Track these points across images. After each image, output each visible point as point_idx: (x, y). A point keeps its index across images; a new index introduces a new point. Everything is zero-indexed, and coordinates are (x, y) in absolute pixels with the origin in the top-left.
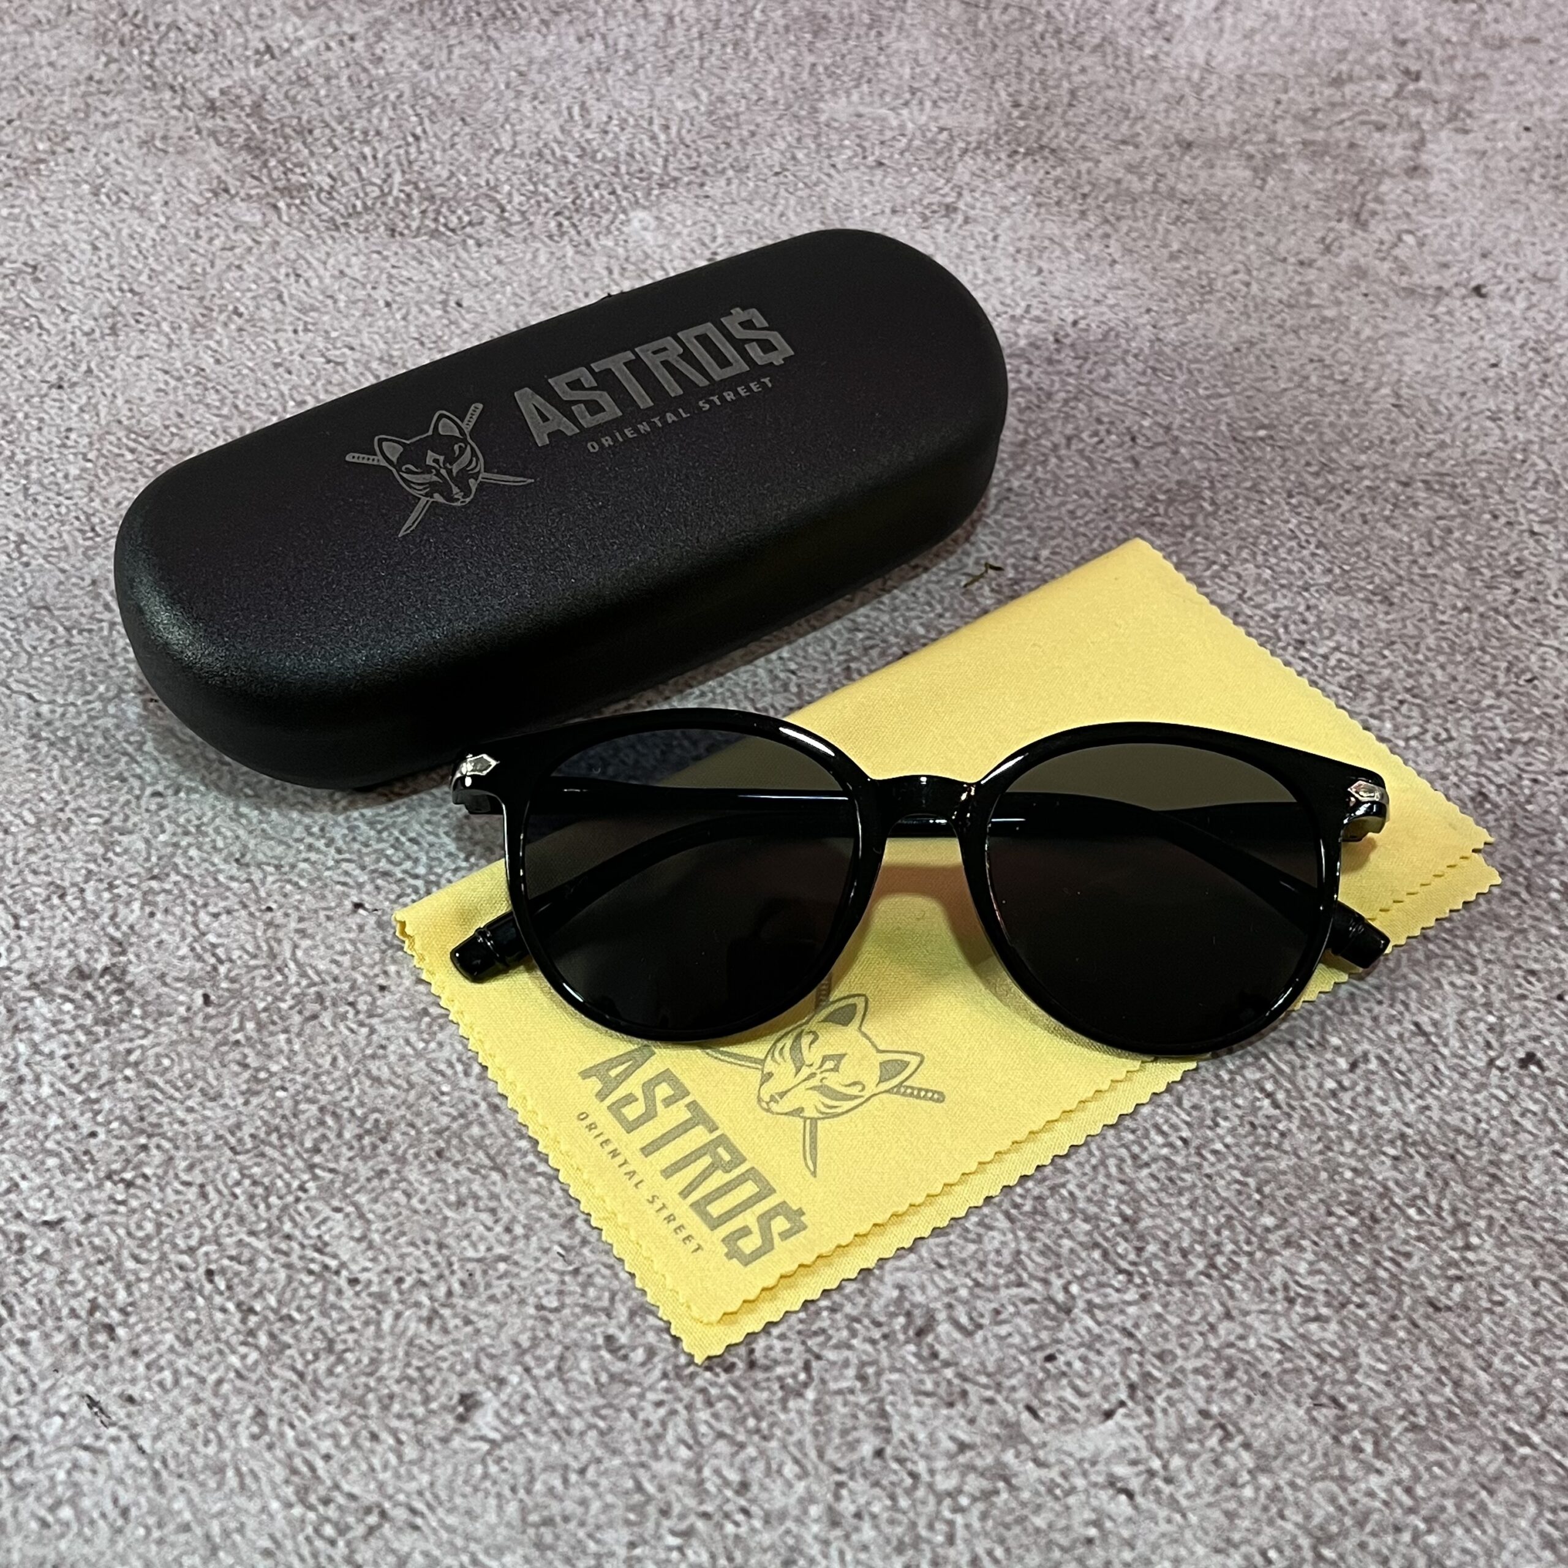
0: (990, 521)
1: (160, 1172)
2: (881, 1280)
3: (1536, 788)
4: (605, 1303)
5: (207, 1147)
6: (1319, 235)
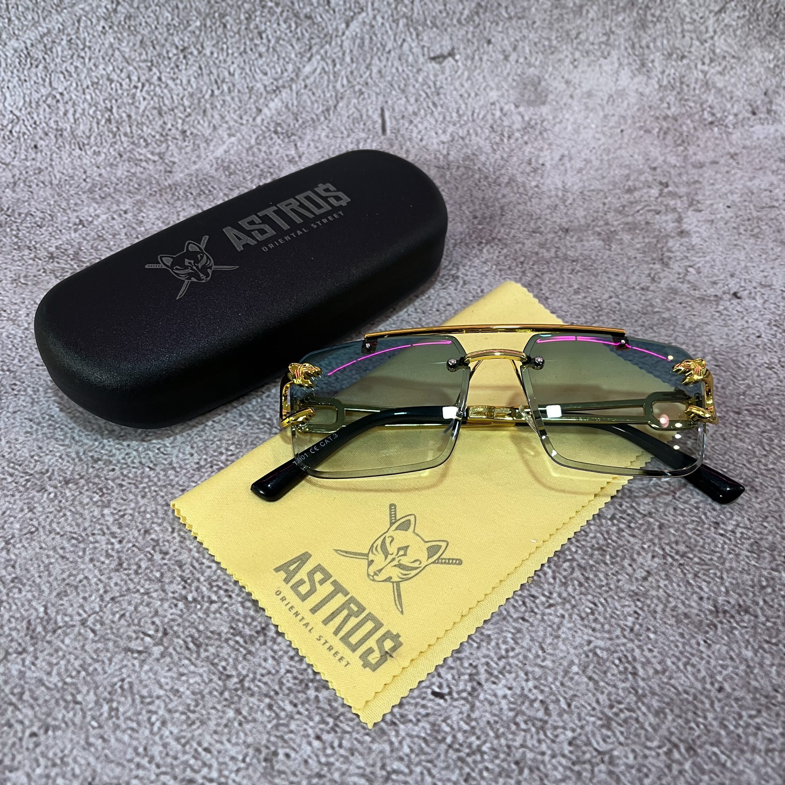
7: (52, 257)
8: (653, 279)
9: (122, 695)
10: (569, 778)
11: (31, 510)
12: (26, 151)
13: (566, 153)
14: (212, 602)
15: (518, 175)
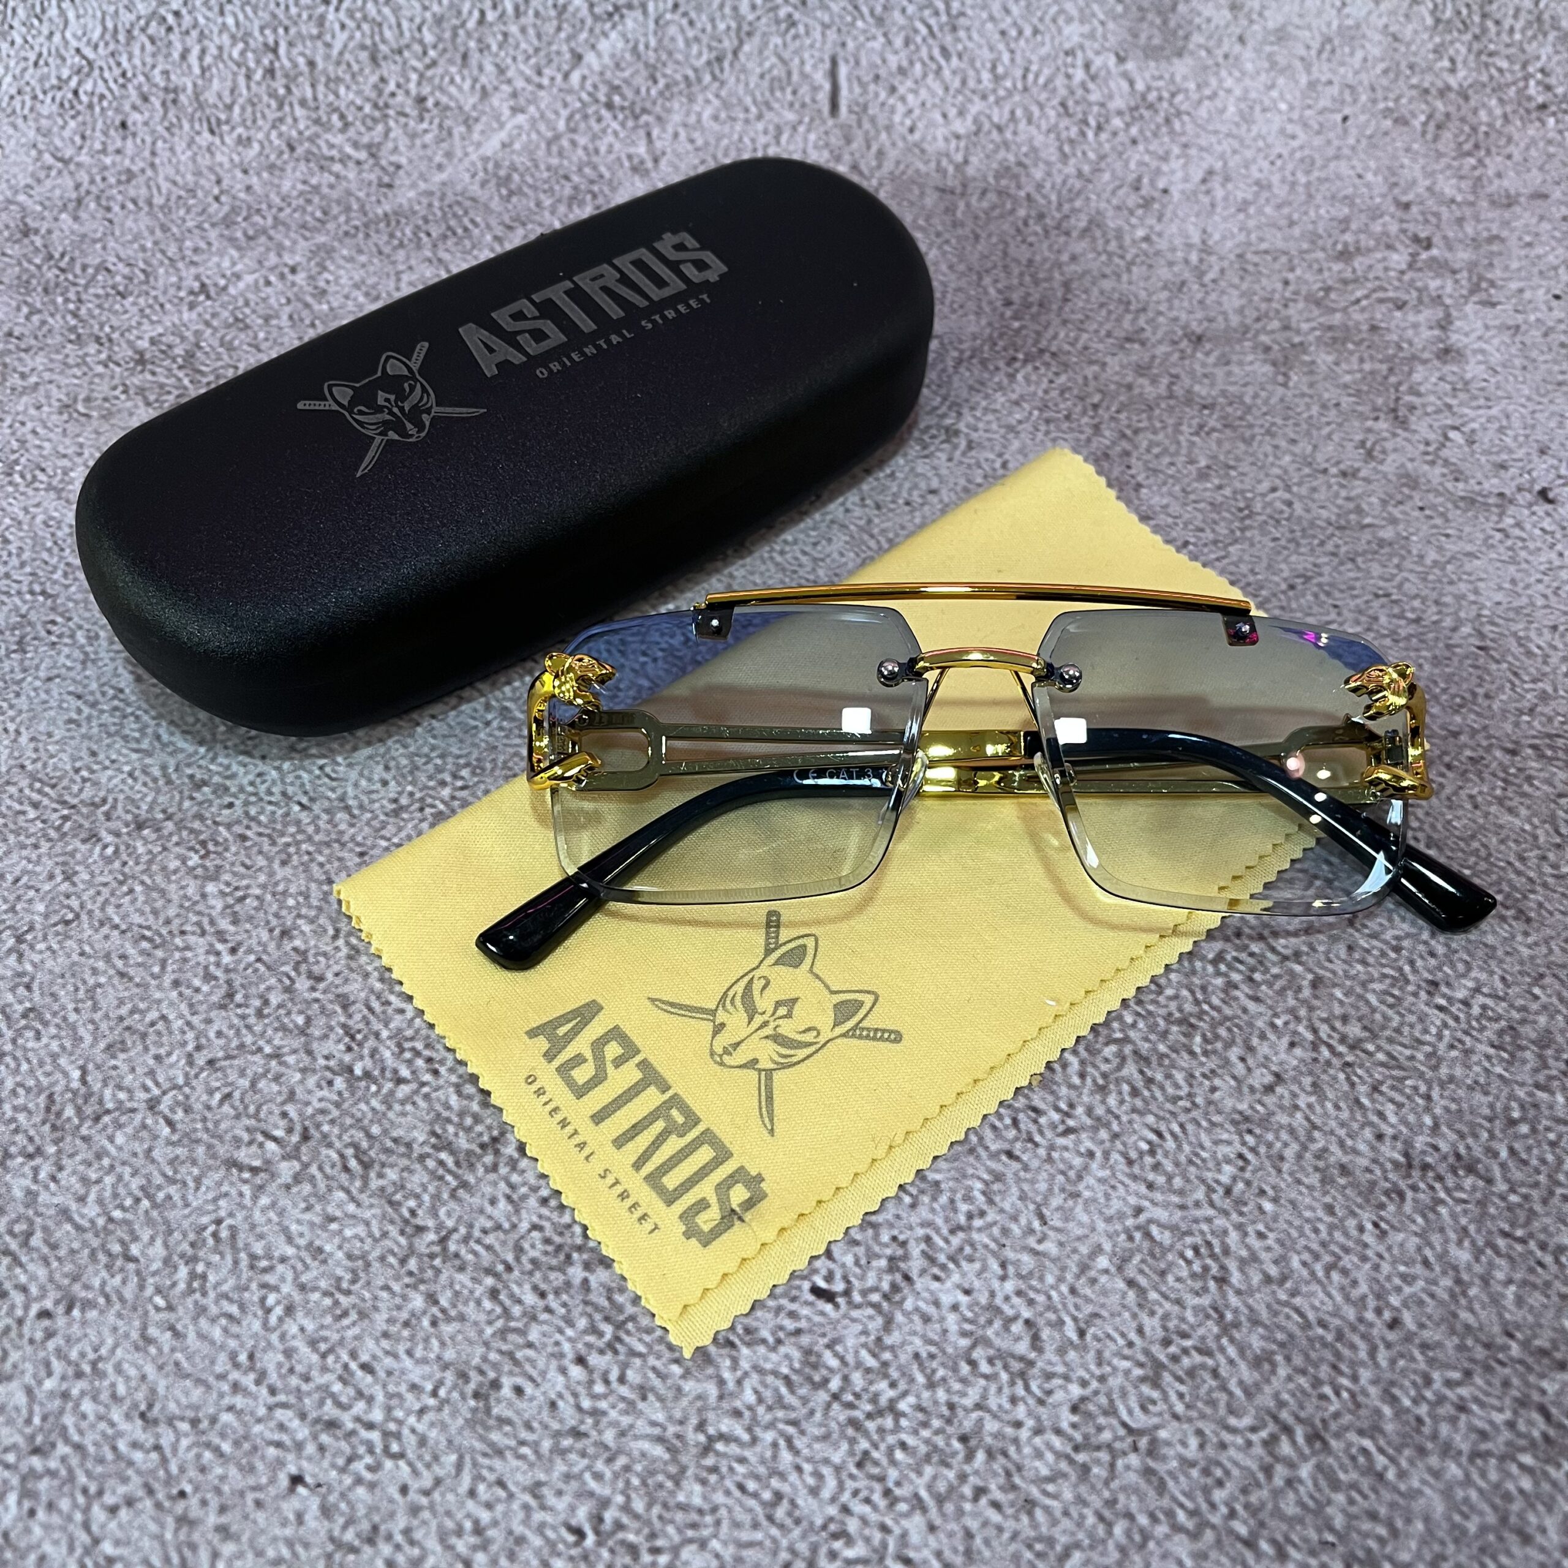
7: (141, 360)
8: (1370, 454)
9: (216, 1250)
10: (1064, 1476)
11: (68, 877)
12: (105, 133)
13: (1219, 165)
14: (400, 1081)
15: (1110, 213)
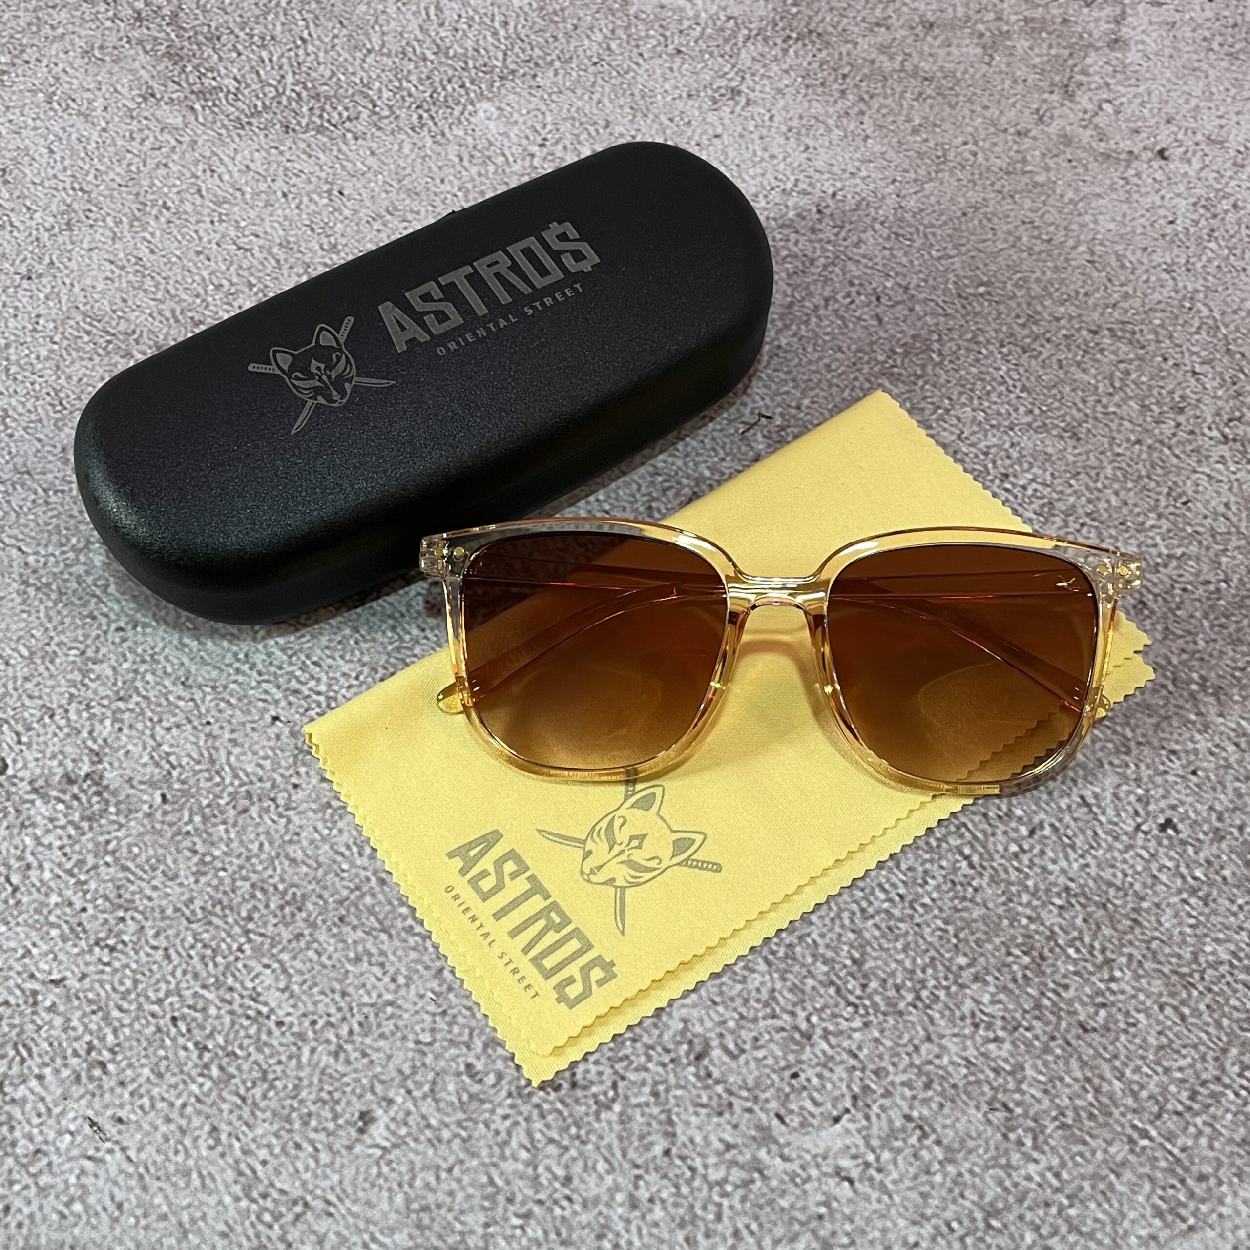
0: (763, 376)
1: (134, 938)
2: (670, 1015)
3: (1185, 596)
4: (466, 1037)
5: (168, 918)
6: (1035, 106)
